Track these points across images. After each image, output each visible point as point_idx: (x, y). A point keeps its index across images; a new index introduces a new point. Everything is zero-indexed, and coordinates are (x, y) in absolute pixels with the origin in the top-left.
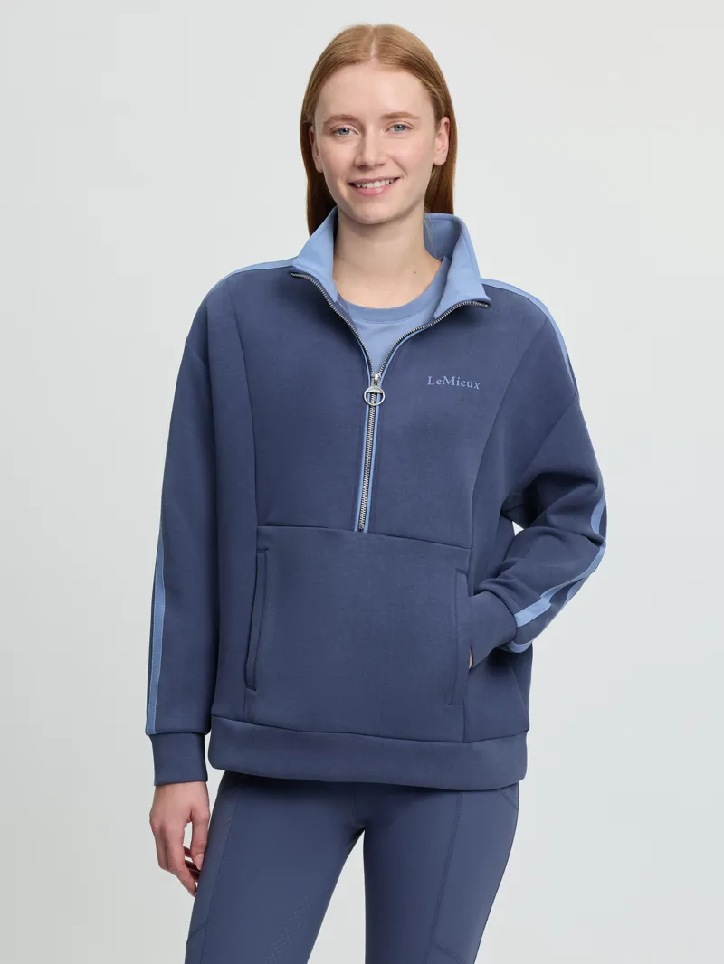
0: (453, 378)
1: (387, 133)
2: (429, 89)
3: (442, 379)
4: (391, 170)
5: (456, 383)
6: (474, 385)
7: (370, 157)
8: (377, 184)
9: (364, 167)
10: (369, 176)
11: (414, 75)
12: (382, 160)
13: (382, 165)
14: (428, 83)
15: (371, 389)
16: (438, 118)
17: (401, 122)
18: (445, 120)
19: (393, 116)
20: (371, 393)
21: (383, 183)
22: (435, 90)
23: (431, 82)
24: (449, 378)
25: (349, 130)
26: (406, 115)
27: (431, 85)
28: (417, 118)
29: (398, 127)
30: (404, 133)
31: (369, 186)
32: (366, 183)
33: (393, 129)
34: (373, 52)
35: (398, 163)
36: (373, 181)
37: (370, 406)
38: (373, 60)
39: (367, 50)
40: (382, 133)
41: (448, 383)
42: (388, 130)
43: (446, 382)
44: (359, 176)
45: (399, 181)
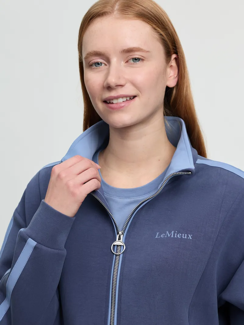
0: (173, 232)
1: (126, 64)
2: (158, 32)
3: (165, 233)
4: (129, 90)
5: (174, 235)
6: (188, 236)
7: (112, 80)
8: (121, 100)
9: (109, 88)
10: (113, 94)
11: (146, 22)
12: (122, 82)
13: (122, 86)
14: (157, 28)
15: (117, 243)
16: (168, 55)
17: (137, 55)
18: (174, 56)
19: (130, 51)
20: (117, 246)
21: (125, 99)
22: (162, 33)
23: (159, 28)
24: (170, 232)
25: (101, 63)
26: (138, 50)
27: (159, 30)
28: (148, 51)
29: (136, 59)
30: (139, 63)
31: (115, 101)
32: (112, 99)
33: (132, 61)
34: (117, 7)
35: (134, 84)
36: (117, 98)
37: (116, 255)
38: (116, 13)
39: (113, 7)
40: (123, 63)
41: (169, 235)
42: (127, 62)
43: (167, 235)
44: (107, 95)
45: (136, 99)
